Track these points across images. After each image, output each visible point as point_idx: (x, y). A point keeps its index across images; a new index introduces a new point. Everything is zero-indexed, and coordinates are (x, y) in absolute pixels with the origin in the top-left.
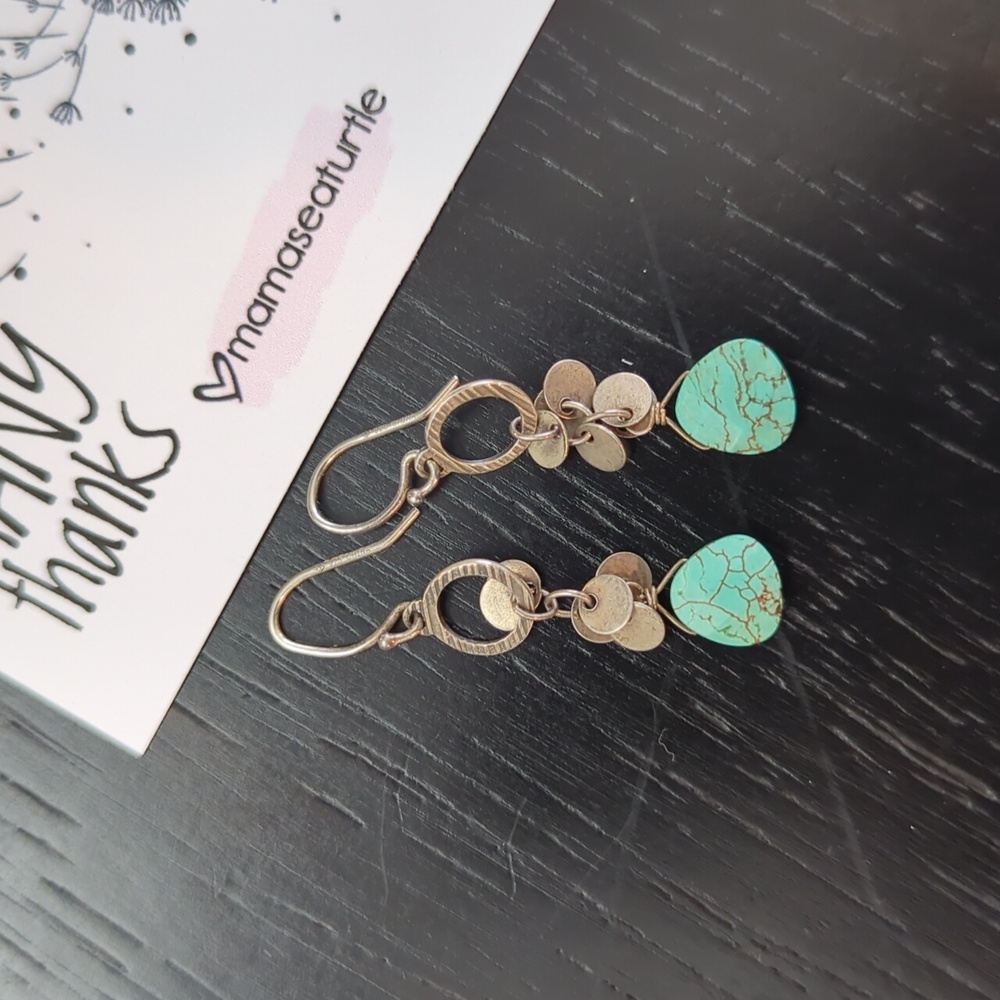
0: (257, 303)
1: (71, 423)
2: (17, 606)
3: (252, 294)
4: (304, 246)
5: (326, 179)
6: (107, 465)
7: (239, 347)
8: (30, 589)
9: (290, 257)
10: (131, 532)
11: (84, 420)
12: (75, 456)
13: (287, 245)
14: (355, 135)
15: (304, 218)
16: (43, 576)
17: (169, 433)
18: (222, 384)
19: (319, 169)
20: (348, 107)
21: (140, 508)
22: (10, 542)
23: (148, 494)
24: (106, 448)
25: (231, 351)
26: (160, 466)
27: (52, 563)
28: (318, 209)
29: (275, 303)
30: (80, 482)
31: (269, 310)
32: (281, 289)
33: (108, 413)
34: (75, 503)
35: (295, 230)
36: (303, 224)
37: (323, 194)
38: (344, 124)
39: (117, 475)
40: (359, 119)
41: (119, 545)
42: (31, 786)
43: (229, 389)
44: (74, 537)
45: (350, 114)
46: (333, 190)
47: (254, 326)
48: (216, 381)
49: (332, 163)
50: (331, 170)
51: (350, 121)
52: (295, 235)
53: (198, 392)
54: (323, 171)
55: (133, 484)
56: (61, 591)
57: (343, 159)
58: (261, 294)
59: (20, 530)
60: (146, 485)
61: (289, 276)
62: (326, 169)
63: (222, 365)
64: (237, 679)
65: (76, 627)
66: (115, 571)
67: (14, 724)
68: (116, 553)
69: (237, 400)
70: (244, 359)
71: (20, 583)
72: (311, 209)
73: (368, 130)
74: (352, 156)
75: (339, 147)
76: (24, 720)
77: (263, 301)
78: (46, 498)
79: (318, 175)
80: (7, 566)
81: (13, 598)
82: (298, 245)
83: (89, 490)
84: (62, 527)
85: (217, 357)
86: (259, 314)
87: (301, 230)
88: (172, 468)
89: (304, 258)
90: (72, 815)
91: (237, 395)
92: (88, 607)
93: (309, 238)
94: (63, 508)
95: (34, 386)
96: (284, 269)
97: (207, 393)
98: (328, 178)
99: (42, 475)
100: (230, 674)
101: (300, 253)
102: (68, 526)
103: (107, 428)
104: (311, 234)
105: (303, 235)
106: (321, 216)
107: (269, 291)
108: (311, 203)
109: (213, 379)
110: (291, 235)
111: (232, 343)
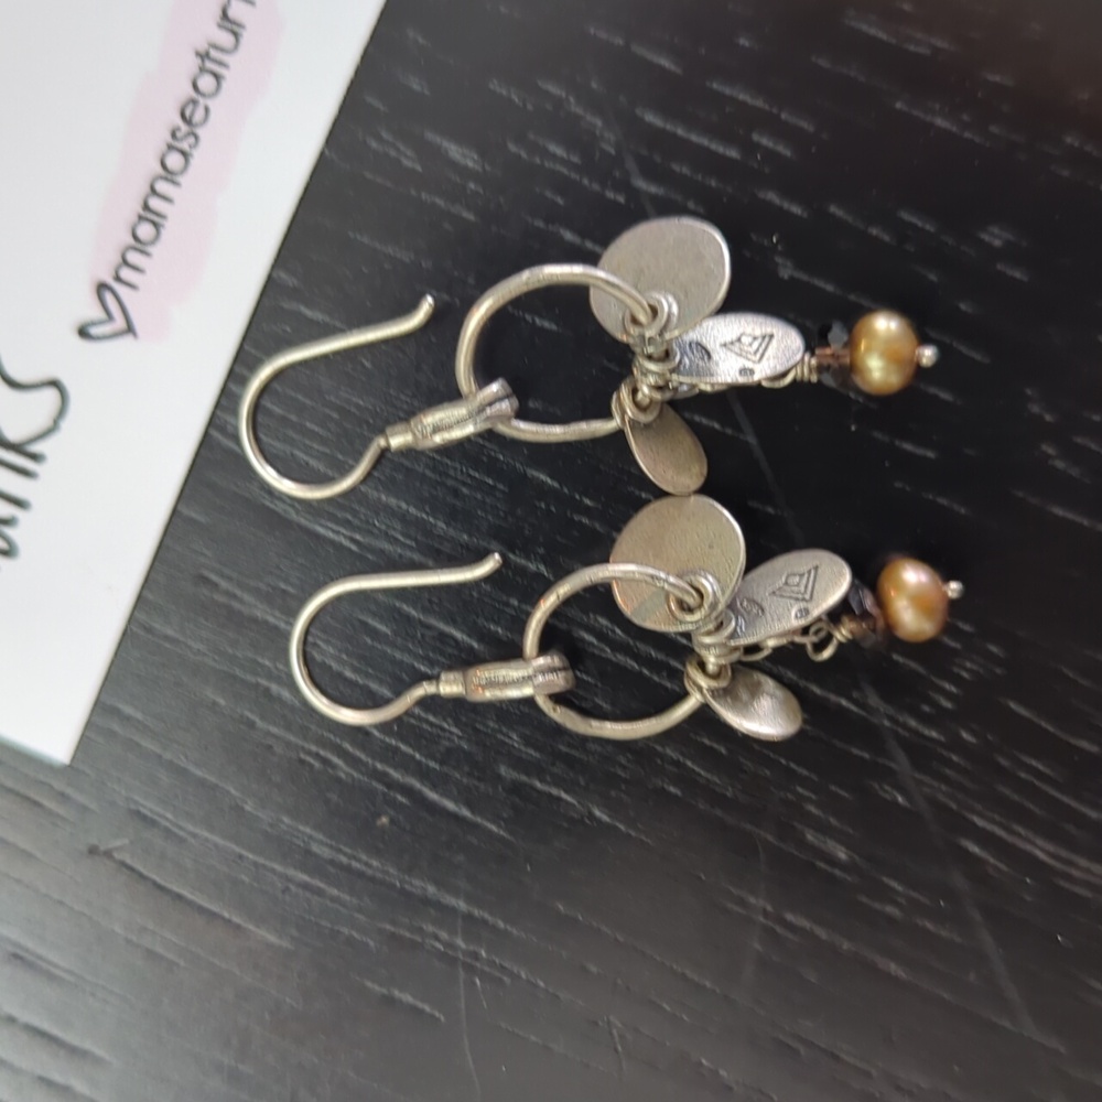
0: (142, 219)
3: (136, 209)
4: (192, 147)
5: (209, 65)
7: (126, 273)
9: (174, 161)
13: (170, 147)
14: (237, 9)
15: (188, 113)
17: (55, 384)
18: (110, 319)
19: (198, 54)
25: (118, 278)
28: (202, 101)
29: (162, 216)
31: (157, 225)
32: (168, 200)
35: (176, 129)
36: (187, 121)
37: (206, 83)
43: (120, 324)
46: (217, 77)
47: (139, 245)
50: (213, 53)
52: (179, 134)
53: (83, 332)
54: (203, 56)
57: (225, 39)
58: (146, 207)
60: (36, 448)
61: (176, 184)
62: (208, 52)
63: (109, 298)
68: (9, 531)
70: (134, 287)
72: (194, 102)
73: (252, 3)
74: (236, 35)
75: (220, 26)
77: (149, 215)
79: (199, 61)
82: (185, 146)
85: (102, 288)
86: (145, 231)
87: (184, 128)
89: (192, 161)
91: (130, 329)
93: (195, 136)
96: (169, 175)
97: (94, 331)
98: (209, 61)
104: (198, 131)
106: (207, 110)
107: (155, 203)
108: (193, 95)
109: (98, 313)
110: (174, 135)
111: (117, 269)
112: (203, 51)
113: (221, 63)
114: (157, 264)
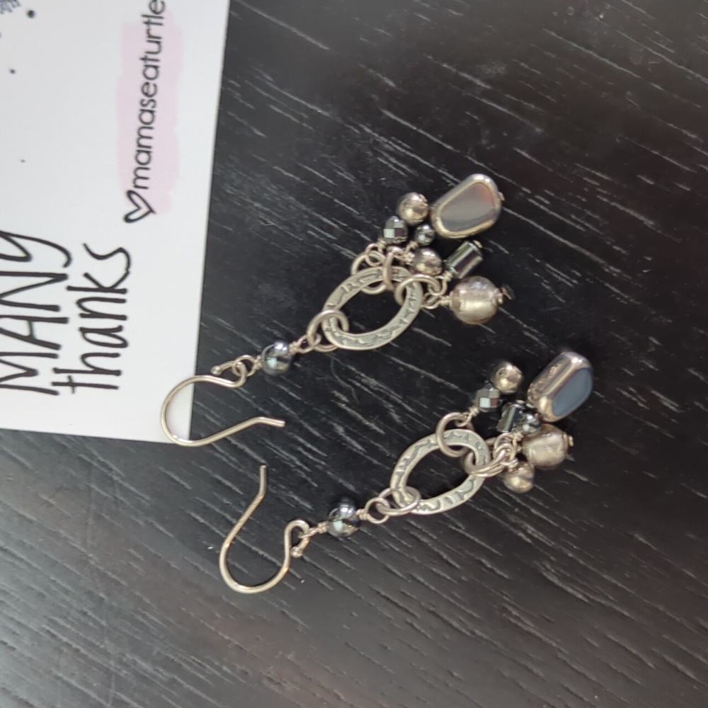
0: (139, 152)
1: (59, 270)
2: (73, 392)
3: (135, 148)
4: (153, 107)
5: (150, 63)
6: (91, 285)
7: (140, 182)
8: (77, 378)
9: (147, 117)
10: (123, 318)
11: (66, 265)
12: (70, 288)
13: (143, 111)
14: (155, 30)
15: (146, 91)
16: (81, 367)
17: (121, 250)
18: (139, 208)
19: (142, 59)
21: (123, 301)
22: (54, 356)
23: (124, 291)
24: (87, 276)
25: (137, 187)
26: (123, 272)
27: (84, 357)
28: (151, 82)
29: (149, 147)
30: (80, 303)
31: (148, 153)
32: (150, 138)
33: (80, 256)
34: (82, 316)
35: (143, 101)
36: (146, 94)
37: (151, 72)
39: (101, 288)
40: (153, 20)
41: (120, 329)
43: (144, 209)
44: (91, 336)
45: (146, 19)
46: (156, 67)
47: (143, 166)
50: (150, 56)
51: (148, 23)
52: (145, 103)
53: (127, 219)
54: (144, 59)
55: (111, 289)
56: (96, 371)
57: (154, 47)
58: (140, 146)
59: (56, 347)
60: (120, 287)
61: (151, 128)
62: (146, 56)
63: (134, 197)
65: (115, 388)
66: (124, 344)
68: (119, 334)
69: (151, 215)
70: (145, 188)
71: (70, 378)
72: (147, 84)
73: (160, 24)
74: (158, 43)
75: (148, 41)
77: (143, 149)
78: (64, 320)
79: (143, 62)
80: (57, 371)
81: (68, 389)
82: (149, 108)
83: (87, 305)
84: (79, 334)
85: (130, 193)
86: (143, 157)
87: (147, 99)
88: (131, 270)
89: (156, 114)
91: (151, 211)
92: (117, 373)
93: (153, 101)
94: (77, 322)
95: (27, 258)
96: (147, 125)
97: (132, 217)
98: (149, 62)
99: (55, 308)
102: (84, 331)
103: (82, 263)
104: (154, 98)
106: (155, 85)
107: (143, 142)
108: (146, 80)
109: (132, 208)
110: (142, 104)
111: (134, 181)
112: (143, 56)
113: (157, 60)
114: (153, 172)
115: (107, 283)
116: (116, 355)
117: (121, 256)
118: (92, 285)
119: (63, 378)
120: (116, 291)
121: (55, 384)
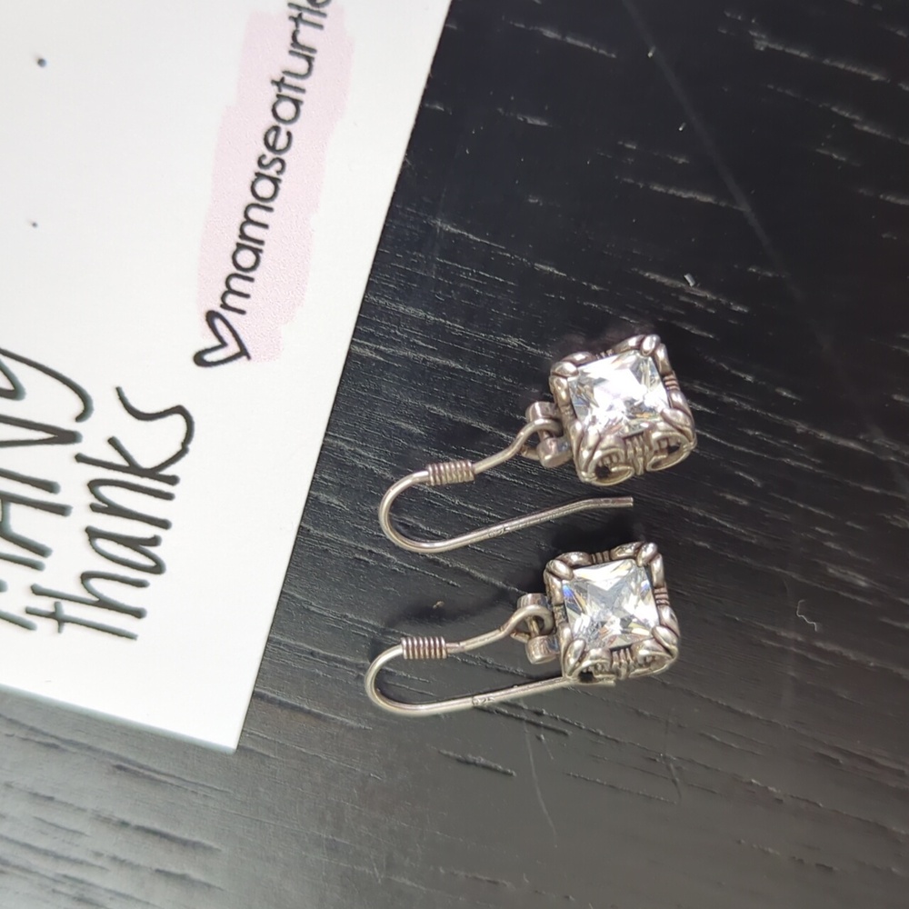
0: (240, 247)
1: (68, 424)
2: (59, 630)
4: (279, 172)
5: (285, 92)
6: (118, 460)
7: (232, 300)
8: (69, 609)
10: (164, 524)
11: (80, 418)
12: (80, 458)
13: (259, 176)
14: (307, 34)
15: (271, 140)
16: (79, 592)
17: (179, 410)
18: (223, 344)
19: (274, 82)
20: (291, 5)
21: (168, 497)
22: (33, 565)
23: (173, 480)
24: (113, 442)
25: (225, 306)
26: (178, 448)
27: (86, 577)
28: (284, 128)
29: (261, 242)
30: (93, 485)
31: (257, 252)
32: (265, 226)
33: (105, 404)
34: (94, 508)
35: (264, 156)
36: (272, 148)
37: (286, 110)
38: (292, 24)
39: (133, 468)
40: (306, 16)
41: (155, 541)
42: (157, 826)
43: (233, 348)
44: (102, 544)
45: (295, 13)
47: (243, 273)
48: (216, 342)
49: (287, 73)
50: (289, 80)
51: (297, 20)
52: (265, 162)
53: (199, 359)
54: (280, 83)
55: (152, 473)
56: (103, 603)
57: (300, 65)
58: (243, 235)
59: (42, 551)
60: (168, 472)
61: (270, 209)
62: (282, 79)
63: (219, 324)
64: (344, 662)
65: (130, 637)
66: (158, 568)
67: (120, 768)
68: (152, 550)
69: (244, 358)
70: (242, 312)
71: (56, 605)
72: (277, 129)
73: (320, 27)
74: (309, 60)
75: (291, 52)
76: (129, 762)
77: (246, 242)
78: (61, 510)
79: (275, 88)
80: (37, 591)
81: (52, 624)
82: (272, 172)
83: (105, 491)
84: (85, 537)
85: (211, 316)
86: (246, 258)
87: (270, 156)
88: (191, 446)
89: (281, 185)
90: (207, 842)
91: (243, 352)
92: (138, 614)
93: (282, 162)
94: (82, 517)
95: (15, 393)
96: (263, 203)
97: (209, 357)
98: (287, 89)
99: (50, 487)
100: (335, 660)
101: (275, 181)
102: (93, 534)
103: (107, 420)
104: (283, 156)
105: (273, 161)
106: (289, 134)
107: (251, 231)
108: (274, 122)
109: (211, 341)
110: (260, 163)
111: (223, 297)
112: (278, 79)
113: (302, 91)
115: (146, 462)
116: (140, 584)
117: (178, 420)
118: (120, 461)
119: (45, 604)
120: (160, 477)
121: (29, 612)
